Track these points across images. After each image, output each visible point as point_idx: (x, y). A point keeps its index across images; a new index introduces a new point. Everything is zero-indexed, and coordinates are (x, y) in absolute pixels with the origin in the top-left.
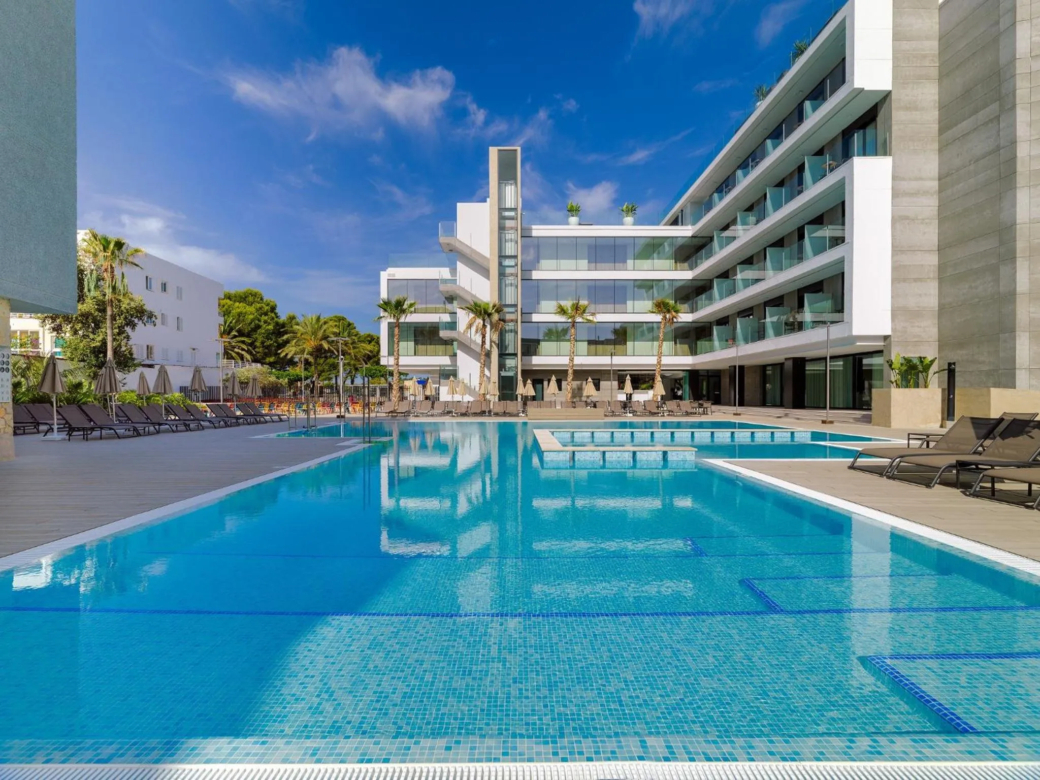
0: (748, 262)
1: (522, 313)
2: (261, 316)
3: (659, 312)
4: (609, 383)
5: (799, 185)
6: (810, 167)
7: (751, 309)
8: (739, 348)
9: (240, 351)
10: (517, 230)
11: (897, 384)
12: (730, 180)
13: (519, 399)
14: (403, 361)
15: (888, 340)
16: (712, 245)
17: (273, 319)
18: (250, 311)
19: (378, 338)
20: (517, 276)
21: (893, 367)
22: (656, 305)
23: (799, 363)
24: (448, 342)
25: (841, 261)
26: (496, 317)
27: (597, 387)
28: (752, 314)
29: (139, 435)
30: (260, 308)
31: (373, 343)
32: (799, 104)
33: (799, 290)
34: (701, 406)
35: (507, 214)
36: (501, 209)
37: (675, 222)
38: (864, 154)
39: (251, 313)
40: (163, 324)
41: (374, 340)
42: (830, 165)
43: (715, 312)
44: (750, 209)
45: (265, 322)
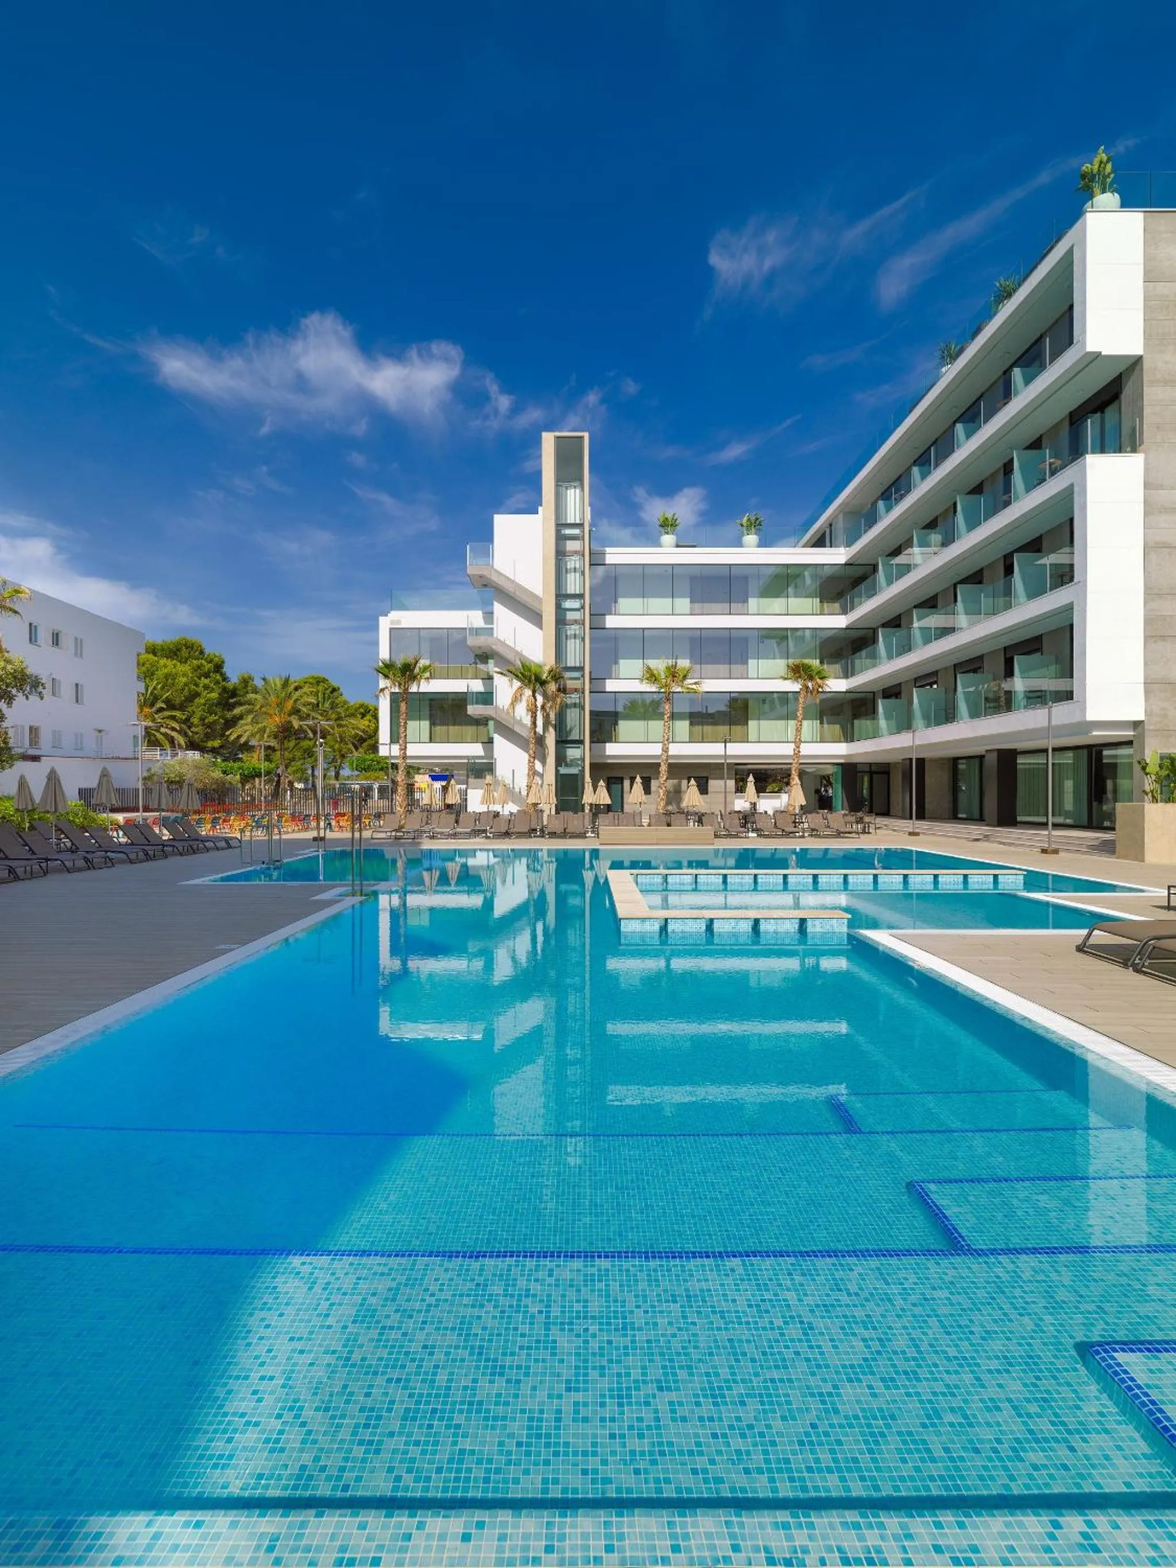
0: (930, 604)
1: (591, 679)
2: (200, 679)
3: (796, 679)
4: (721, 782)
5: (1004, 494)
6: (1021, 468)
7: (935, 673)
8: (917, 734)
9: (169, 732)
10: (583, 555)
11: (1153, 797)
12: (903, 480)
13: (587, 811)
14: (413, 750)
15: (1140, 728)
16: (875, 580)
17: (217, 683)
18: (183, 671)
19: (376, 709)
20: (583, 624)
21: (1147, 770)
22: (793, 670)
23: (1007, 758)
24: (481, 722)
25: (1069, 608)
26: (552, 687)
27: (703, 790)
28: (935, 682)
29: (17, 878)
30: (199, 667)
31: (368, 717)
32: (1005, 373)
33: (1005, 648)
34: (860, 821)
35: (568, 532)
36: (560, 525)
37: (820, 542)
38: (1103, 450)
39: (184, 675)
40: (54, 694)
41: (370, 713)
42: (1050, 464)
43: (881, 678)
44: (932, 525)
45: (206, 687)
